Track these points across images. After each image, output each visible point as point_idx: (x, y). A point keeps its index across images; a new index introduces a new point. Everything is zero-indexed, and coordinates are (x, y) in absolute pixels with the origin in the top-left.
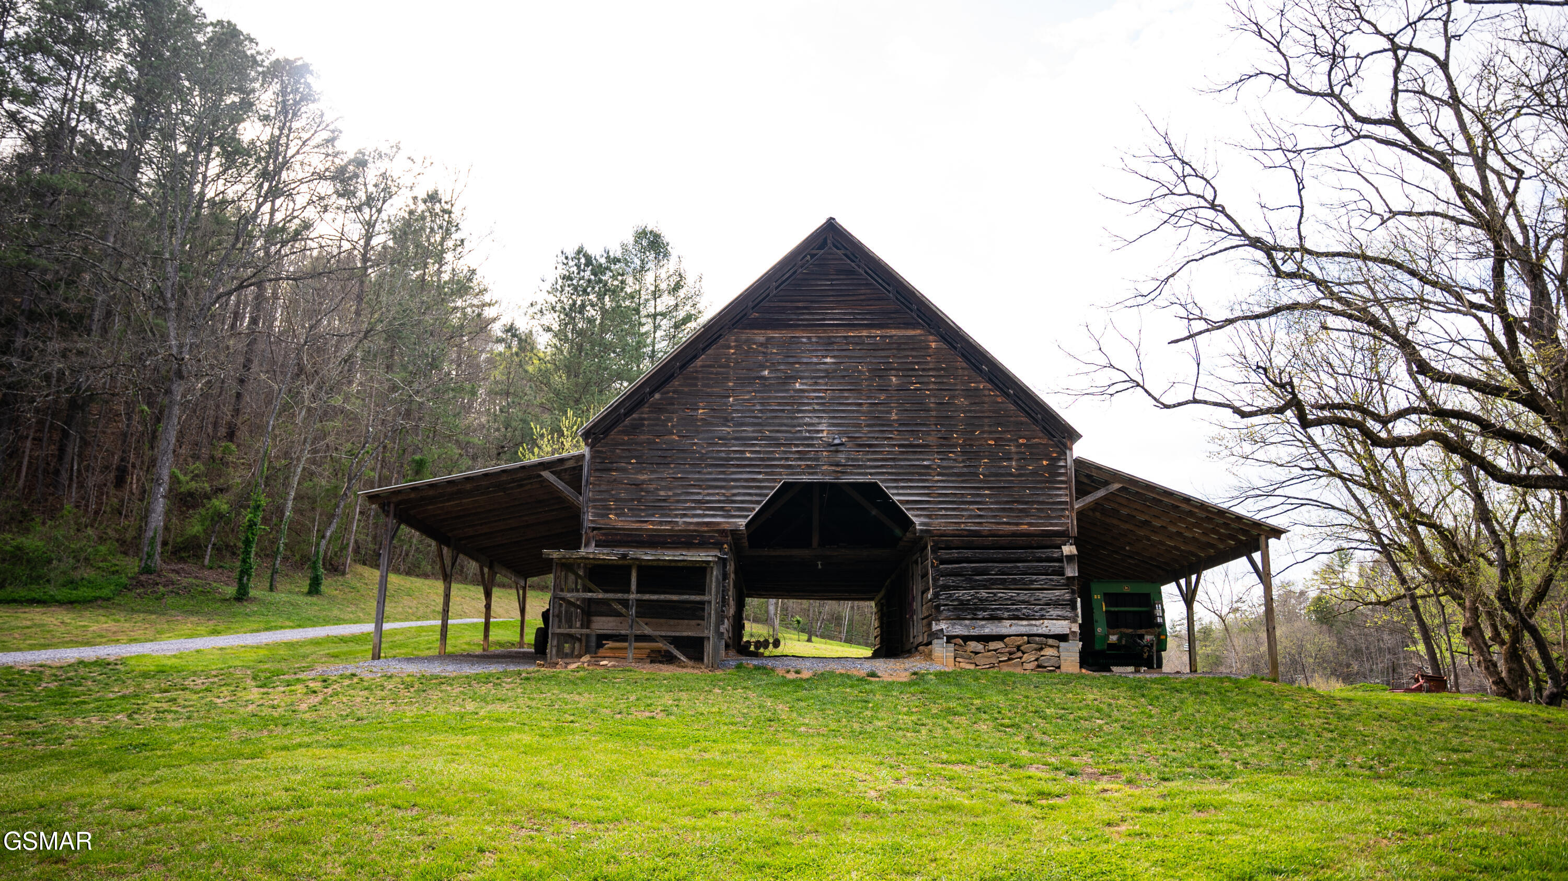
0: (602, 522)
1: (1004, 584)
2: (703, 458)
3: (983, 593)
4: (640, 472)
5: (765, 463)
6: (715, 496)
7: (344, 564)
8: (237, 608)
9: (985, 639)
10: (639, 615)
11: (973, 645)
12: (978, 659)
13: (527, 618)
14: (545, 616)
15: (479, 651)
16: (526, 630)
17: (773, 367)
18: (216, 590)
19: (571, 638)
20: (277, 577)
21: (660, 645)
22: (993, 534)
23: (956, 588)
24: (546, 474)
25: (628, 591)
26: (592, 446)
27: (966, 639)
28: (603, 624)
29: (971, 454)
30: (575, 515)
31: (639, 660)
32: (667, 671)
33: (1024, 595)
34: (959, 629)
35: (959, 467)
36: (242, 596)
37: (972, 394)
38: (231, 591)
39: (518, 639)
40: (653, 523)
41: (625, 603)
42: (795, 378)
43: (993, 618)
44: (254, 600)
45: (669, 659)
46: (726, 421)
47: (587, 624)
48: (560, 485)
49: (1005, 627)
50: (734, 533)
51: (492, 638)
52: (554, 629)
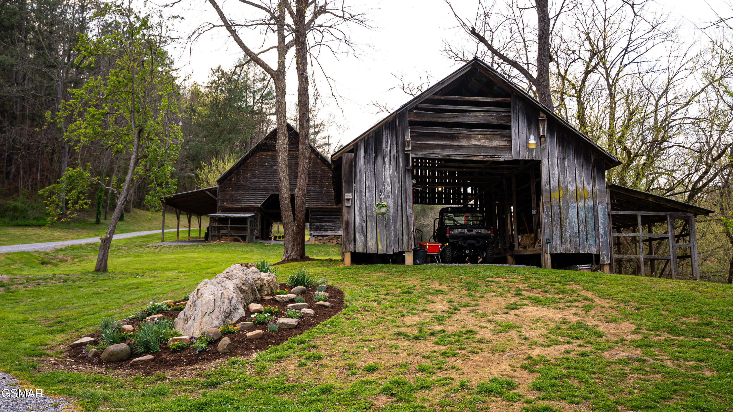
0: (222, 205)
1: (329, 222)
2: (249, 188)
3: (323, 224)
4: (232, 191)
5: (266, 189)
6: (252, 198)
7: (129, 209)
8: (97, 226)
9: (323, 236)
10: (231, 229)
11: (320, 238)
12: (321, 241)
13: (202, 228)
14: (208, 229)
15: (187, 240)
16: (201, 233)
17: (268, 163)
18: (87, 221)
19: (215, 236)
20: (107, 215)
21: (236, 237)
22: (326, 208)
23: (316, 223)
24: (207, 192)
25: (228, 224)
26: (219, 185)
27: (318, 236)
28: (223, 232)
29: (321, 187)
30: (215, 202)
31: (231, 241)
32: (237, 243)
33: (334, 225)
34: (316, 234)
35: (318, 190)
36: (98, 222)
37: (323, 170)
38: (94, 220)
39: (198, 236)
40: (236, 205)
41: (227, 227)
42: (274, 165)
43: (326, 231)
44: (102, 224)
45: (238, 241)
46: (255, 177)
47: (219, 232)
48: (211, 195)
49: (329, 233)
50: (258, 208)
51: (191, 236)
52: (210, 234)
